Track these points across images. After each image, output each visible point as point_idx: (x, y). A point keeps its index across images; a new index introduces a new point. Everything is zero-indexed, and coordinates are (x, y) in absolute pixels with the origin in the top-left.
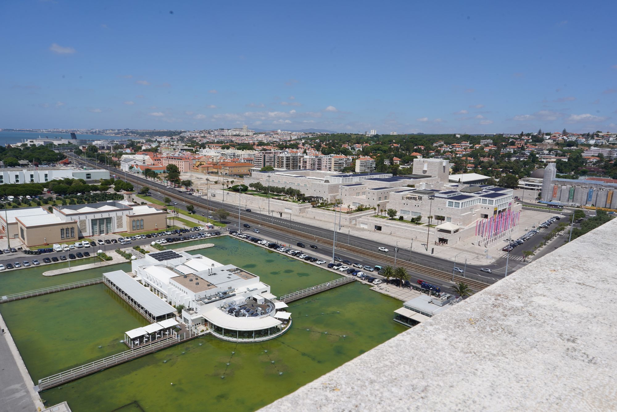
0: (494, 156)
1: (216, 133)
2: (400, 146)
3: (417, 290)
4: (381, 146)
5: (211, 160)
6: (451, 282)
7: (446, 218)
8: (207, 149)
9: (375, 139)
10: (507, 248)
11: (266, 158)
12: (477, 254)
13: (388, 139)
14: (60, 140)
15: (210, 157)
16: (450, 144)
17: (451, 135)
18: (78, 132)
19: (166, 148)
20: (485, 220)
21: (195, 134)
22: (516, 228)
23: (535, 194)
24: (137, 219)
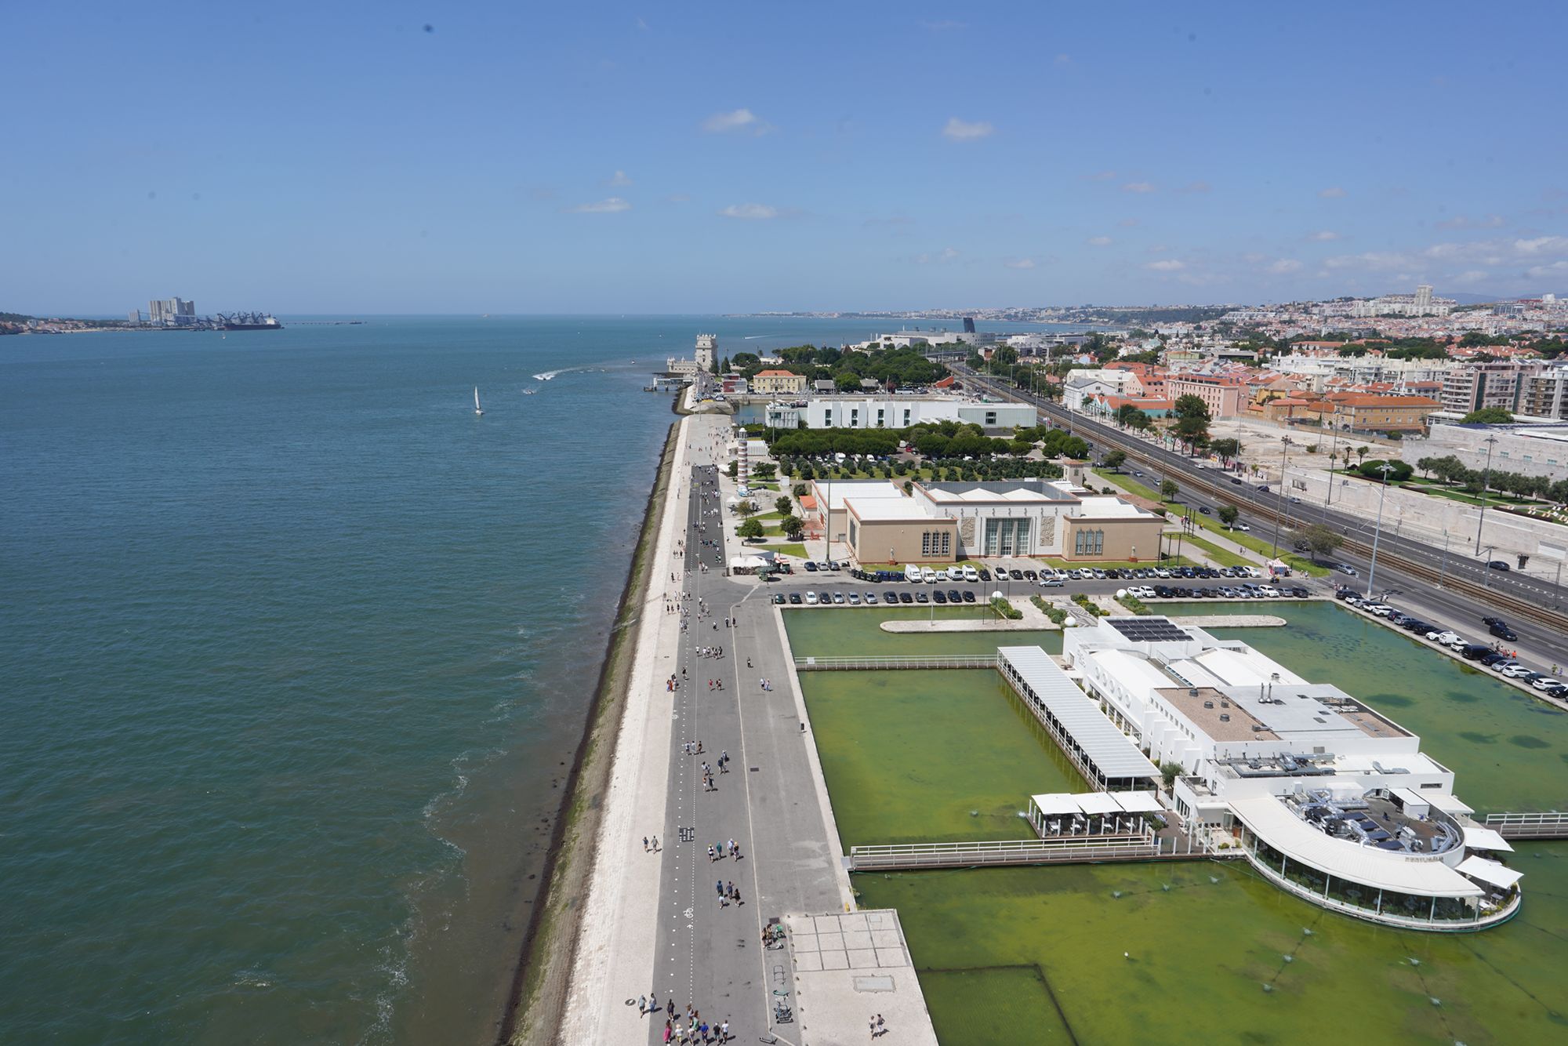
1: (1328, 310)
5: (1302, 387)
8: (1295, 356)
11: (1488, 383)
14: (941, 334)
15: (1301, 378)
18: (979, 316)
19: (1180, 354)
21: (1265, 316)
24: (1088, 530)
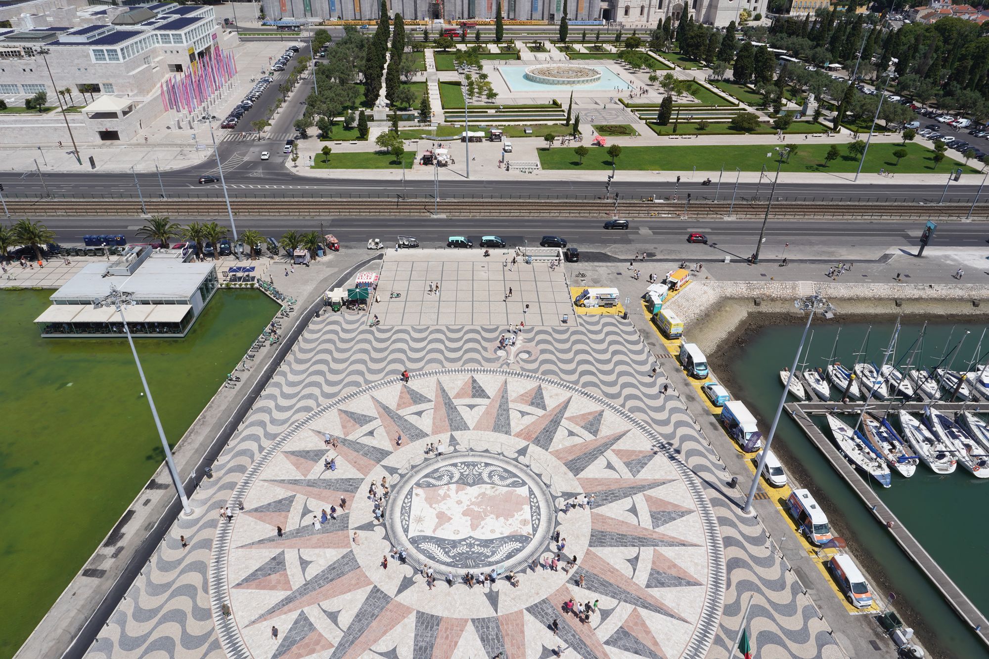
3: (78, 255)
6: (143, 216)
7: (101, 86)
10: (227, 122)
12: (180, 145)
20: (180, 76)
22: (236, 80)
23: (254, 8)
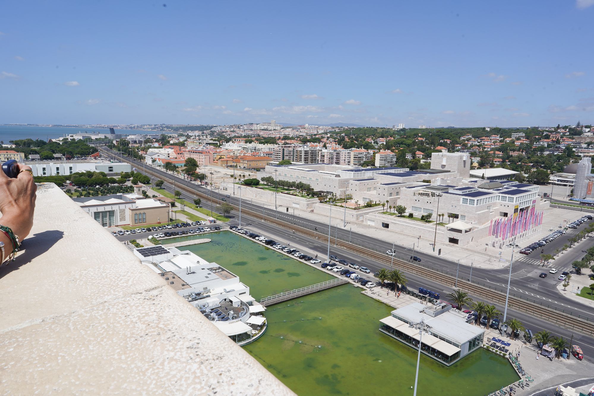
0: (525, 150)
1: (246, 128)
2: (425, 140)
3: (413, 296)
4: (404, 139)
5: (232, 154)
6: (454, 288)
7: (460, 216)
8: (230, 143)
9: (402, 132)
10: (524, 250)
11: (285, 152)
12: (490, 256)
13: (414, 133)
14: (98, 134)
15: (231, 151)
16: (478, 138)
17: (482, 128)
18: (118, 127)
19: (192, 142)
20: (504, 219)
21: (226, 129)
22: (540, 228)
23: (568, 190)
24: (139, 213)
